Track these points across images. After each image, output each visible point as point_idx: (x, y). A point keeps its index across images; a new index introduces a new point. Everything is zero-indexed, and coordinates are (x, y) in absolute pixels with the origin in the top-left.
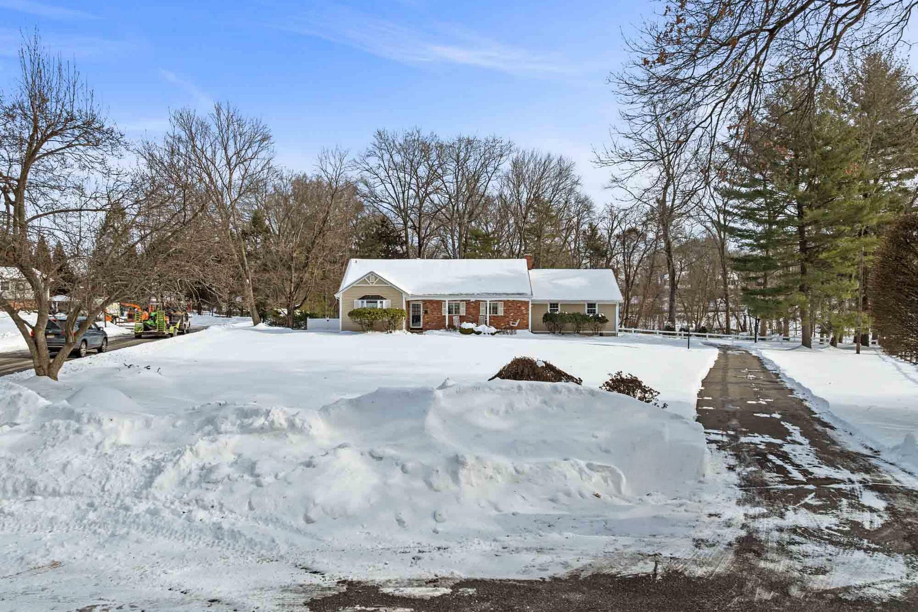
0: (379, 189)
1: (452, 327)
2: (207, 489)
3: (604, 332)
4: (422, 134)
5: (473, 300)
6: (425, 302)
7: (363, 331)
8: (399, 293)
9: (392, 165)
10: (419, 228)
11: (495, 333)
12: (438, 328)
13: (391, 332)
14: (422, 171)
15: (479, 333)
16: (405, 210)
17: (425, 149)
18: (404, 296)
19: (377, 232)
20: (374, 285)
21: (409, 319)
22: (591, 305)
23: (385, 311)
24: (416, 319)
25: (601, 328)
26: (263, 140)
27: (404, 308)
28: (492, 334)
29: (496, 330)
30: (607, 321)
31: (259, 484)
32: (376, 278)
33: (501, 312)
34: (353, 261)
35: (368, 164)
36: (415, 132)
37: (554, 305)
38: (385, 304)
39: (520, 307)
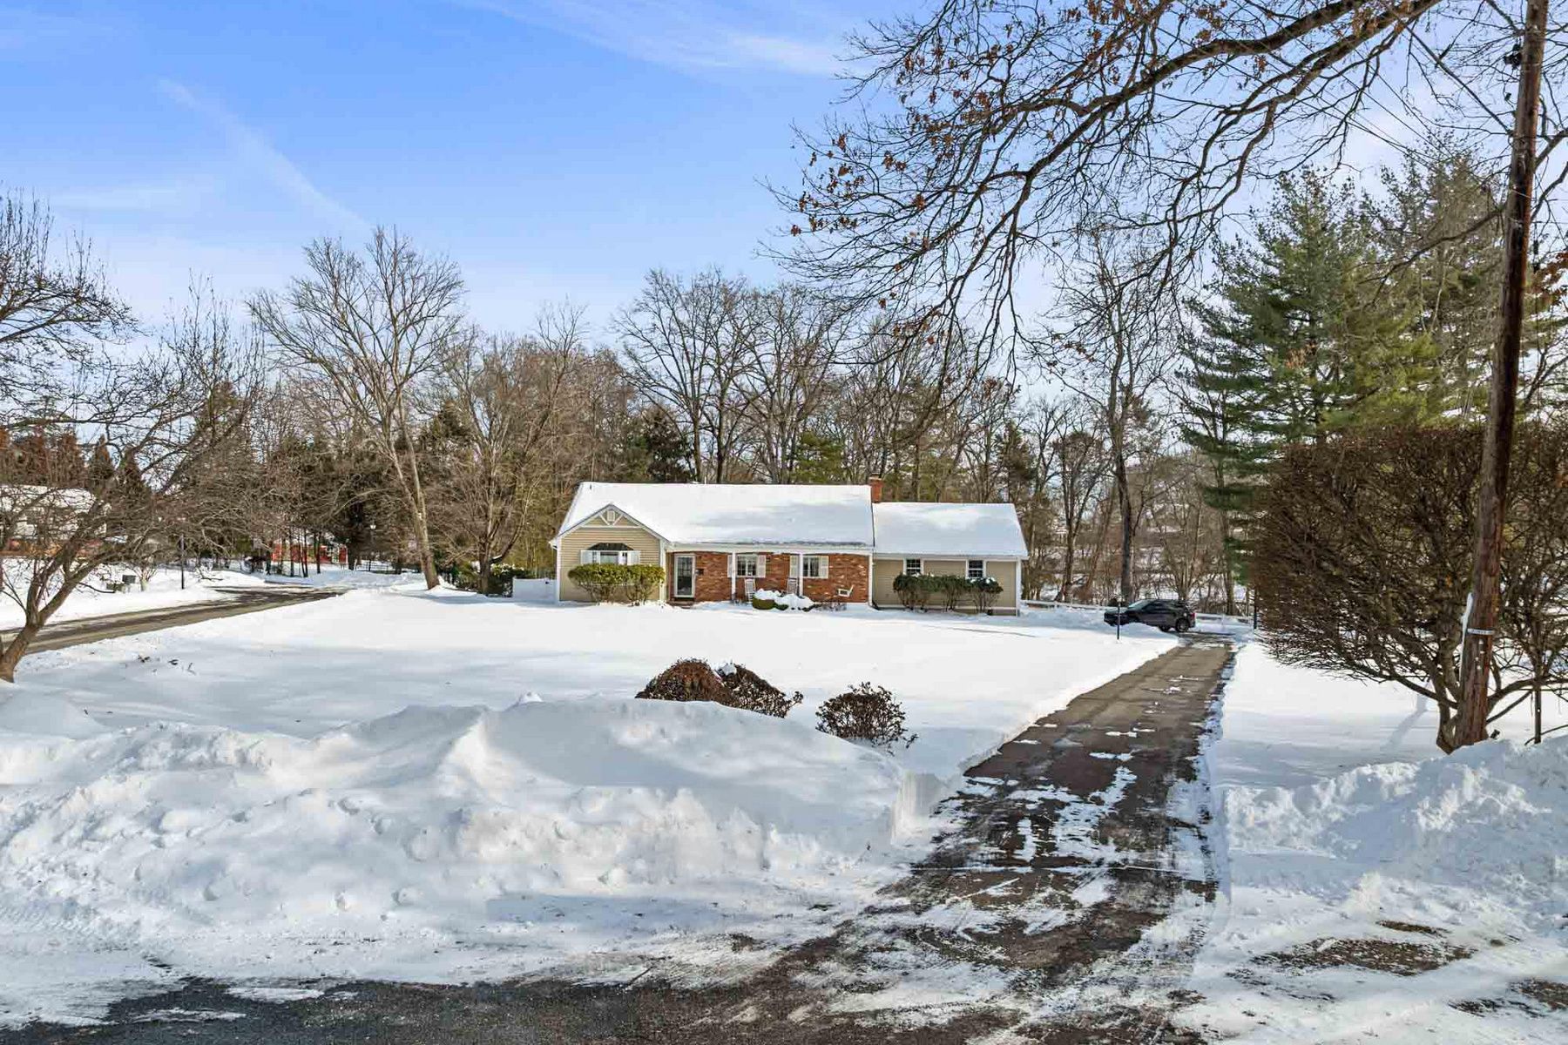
0: (653, 365)
1: (741, 597)
2: (88, 850)
3: (995, 608)
4: (723, 276)
5: (778, 551)
6: (700, 555)
7: (594, 601)
8: (655, 539)
9: (674, 325)
10: (720, 429)
11: (811, 608)
12: (716, 598)
13: (637, 605)
14: (725, 336)
15: (783, 608)
16: (696, 399)
17: (729, 302)
18: (663, 545)
19: (646, 435)
20: (613, 526)
21: (672, 582)
22: (976, 564)
23: (628, 569)
24: (685, 582)
25: (991, 602)
26: (450, 287)
27: (663, 564)
28: (806, 610)
29: (812, 603)
30: (999, 590)
31: (159, 844)
32: (617, 515)
33: (824, 573)
34: (585, 485)
35: (634, 324)
36: (713, 271)
37: (914, 563)
38: (632, 558)
39: (855, 565)
